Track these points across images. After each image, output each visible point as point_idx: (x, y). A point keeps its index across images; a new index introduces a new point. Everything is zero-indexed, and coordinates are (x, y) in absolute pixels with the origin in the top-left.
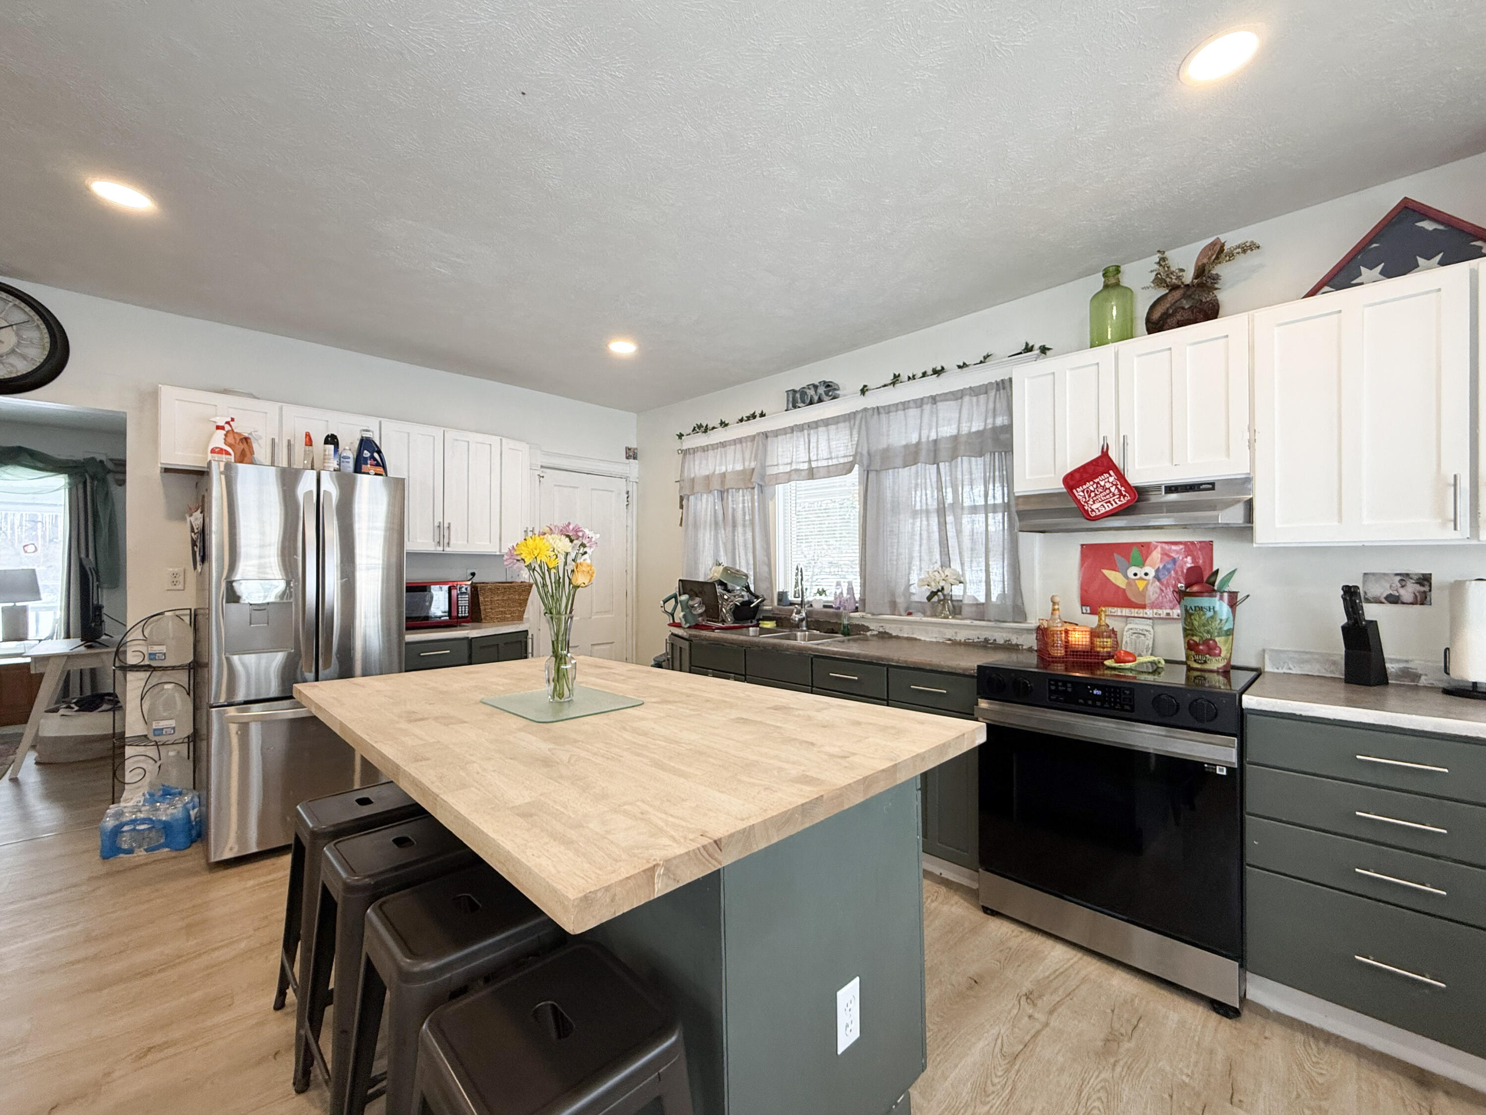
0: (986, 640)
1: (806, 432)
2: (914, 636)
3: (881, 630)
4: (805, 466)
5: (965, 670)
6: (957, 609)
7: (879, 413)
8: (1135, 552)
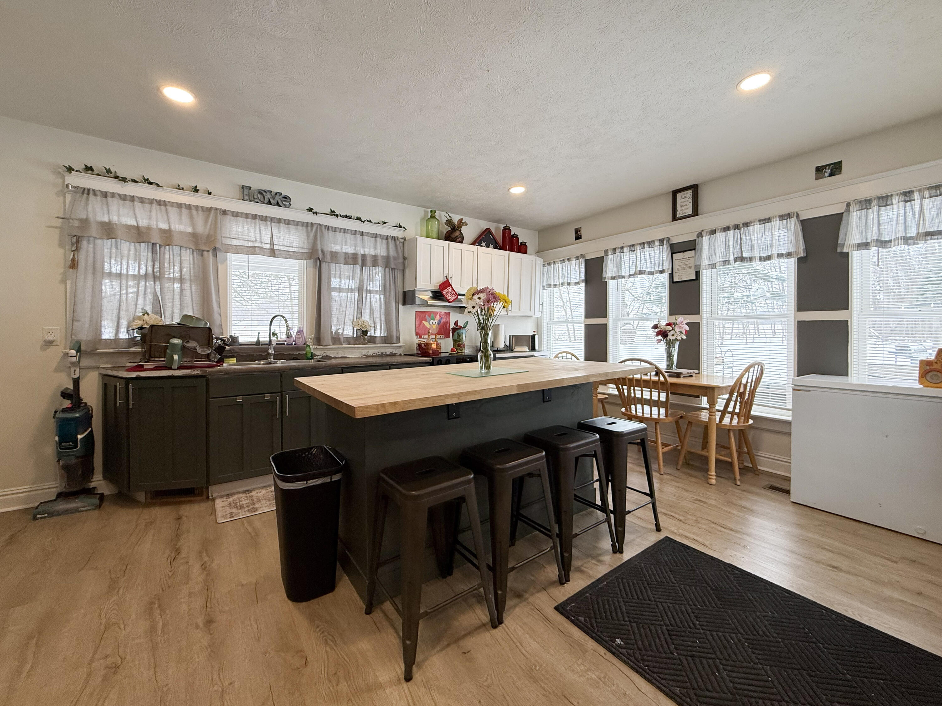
0: (382, 353)
1: (269, 223)
2: (345, 356)
3: (324, 355)
4: (268, 246)
5: (387, 363)
6: (373, 340)
7: (328, 229)
8: (432, 315)
